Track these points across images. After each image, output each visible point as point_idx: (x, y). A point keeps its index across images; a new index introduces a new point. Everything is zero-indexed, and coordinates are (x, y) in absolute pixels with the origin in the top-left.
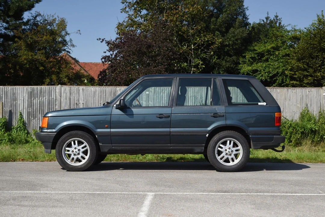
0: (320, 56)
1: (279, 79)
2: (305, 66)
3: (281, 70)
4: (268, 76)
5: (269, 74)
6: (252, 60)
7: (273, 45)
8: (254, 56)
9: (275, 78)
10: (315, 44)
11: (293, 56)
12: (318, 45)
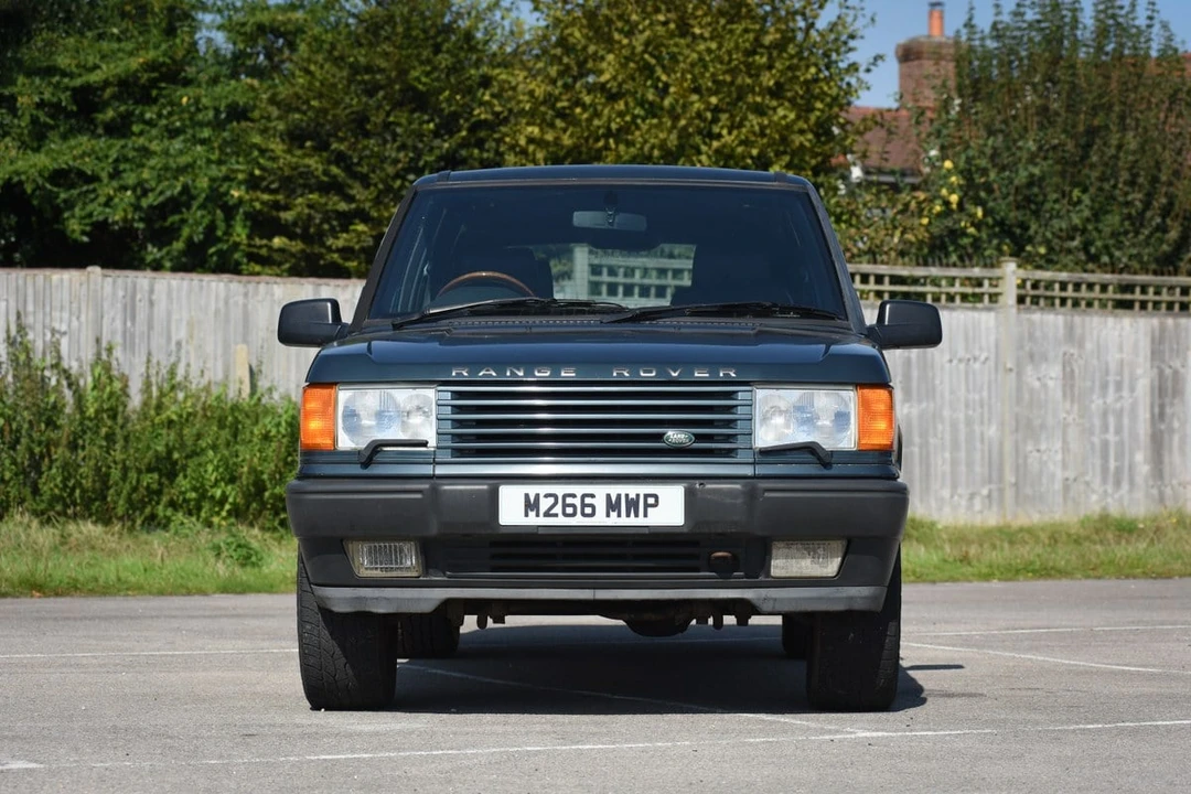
0: (399, 124)
1: (194, 223)
2: (335, 170)
3: (203, 183)
4: (137, 208)
5: (138, 198)
6: (48, 120)
7: (152, 54)
8: (55, 100)
9: (176, 218)
10: (382, 71)
11: (269, 119)
12: (394, 74)
